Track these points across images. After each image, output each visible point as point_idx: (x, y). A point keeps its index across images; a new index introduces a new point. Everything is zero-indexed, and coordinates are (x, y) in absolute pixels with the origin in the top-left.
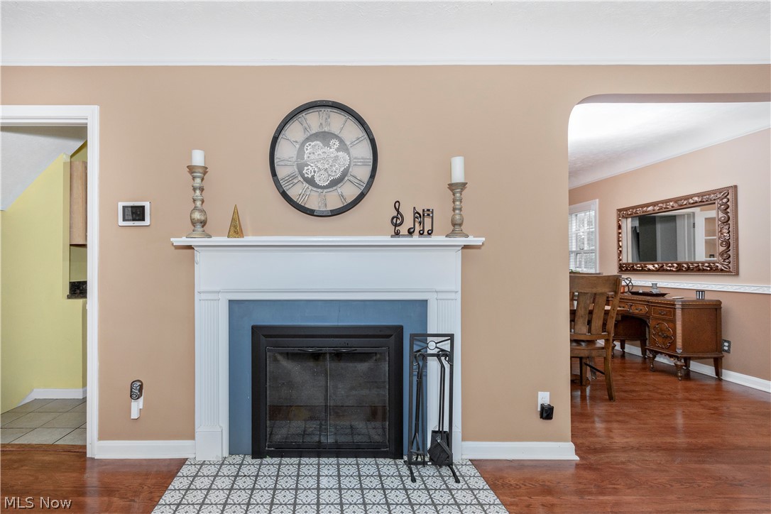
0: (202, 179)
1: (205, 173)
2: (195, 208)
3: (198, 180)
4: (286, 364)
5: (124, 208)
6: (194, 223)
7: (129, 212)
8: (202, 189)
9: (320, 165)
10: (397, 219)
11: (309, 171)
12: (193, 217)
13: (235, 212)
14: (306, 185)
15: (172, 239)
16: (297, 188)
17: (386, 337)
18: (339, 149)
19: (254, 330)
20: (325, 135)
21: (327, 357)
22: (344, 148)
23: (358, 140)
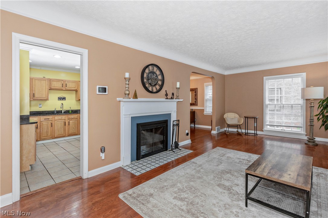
0: (129, 81)
1: (129, 80)
2: (127, 90)
3: (127, 82)
4: (143, 132)
6: (125, 94)
7: (100, 89)
8: (128, 84)
9: (153, 80)
10: (167, 95)
11: (150, 81)
12: (126, 93)
13: (135, 91)
14: (149, 85)
15: (117, 99)
16: (147, 85)
17: (165, 122)
18: (156, 76)
19: (138, 125)
20: (153, 73)
21: (154, 130)
22: (157, 76)
23: (159, 75)
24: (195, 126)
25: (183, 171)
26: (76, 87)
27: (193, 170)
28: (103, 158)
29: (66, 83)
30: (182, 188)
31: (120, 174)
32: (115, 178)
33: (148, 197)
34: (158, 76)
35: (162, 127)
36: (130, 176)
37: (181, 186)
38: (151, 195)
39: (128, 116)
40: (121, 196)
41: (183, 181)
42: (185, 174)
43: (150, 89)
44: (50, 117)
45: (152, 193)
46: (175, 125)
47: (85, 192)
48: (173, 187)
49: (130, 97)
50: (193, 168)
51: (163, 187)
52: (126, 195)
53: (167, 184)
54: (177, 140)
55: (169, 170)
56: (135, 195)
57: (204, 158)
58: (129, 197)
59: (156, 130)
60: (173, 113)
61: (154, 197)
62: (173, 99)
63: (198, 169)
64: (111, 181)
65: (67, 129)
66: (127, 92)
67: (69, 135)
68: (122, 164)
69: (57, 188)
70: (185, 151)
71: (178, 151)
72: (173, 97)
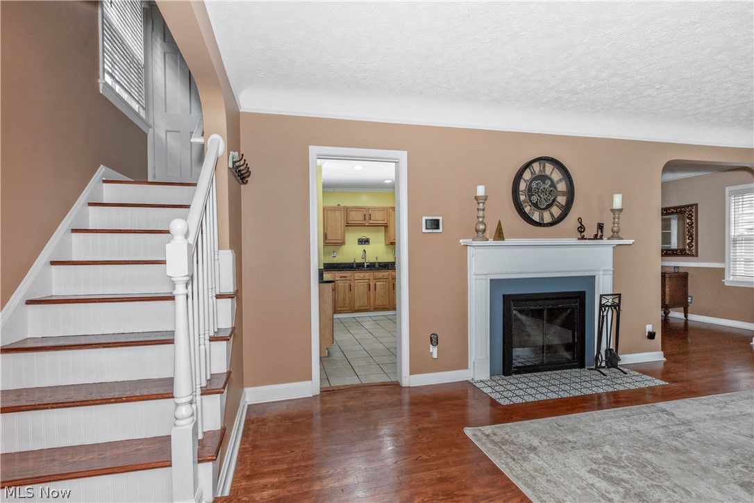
0: (484, 203)
1: (486, 200)
2: (480, 222)
3: (481, 205)
4: (518, 314)
5: (426, 220)
6: (477, 231)
7: (429, 223)
8: (483, 210)
9: (542, 196)
10: (581, 229)
11: (534, 199)
12: (478, 228)
13: (500, 224)
14: (533, 208)
15: (461, 241)
16: (527, 209)
17: (577, 298)
18: (550, 186)
19: (506, 298)
20: (543, 177)
21: (545, 312)
22: (553, 185)
23: (560, 180)
24: (686, 316)
25: (626, 423)
26: (386, 220)
27: (656, 428)
28: (435, 356)
29: (370, 212)
30: (615, 458)
31: (467, 393)
32: (458, 398)
33: (526, 451)
34: (557, 183)
35: (568, 308)
36: (488, 401)
37: (613, 454)
38: (533, 449)
39: (484, 277)
40: (468, 431)
41: (622, 444)
42: (630, 432)
43: (536, 217)
44: (348, 274)
45: (536, 445)
46: (607, 306)
47: (406, 407)
48: (590, 449)
49: (488, 237)
50: (660, 422)
51: (563, 443)
52: (479, 433)
53: (575, 439)
54: (612, 346)
55: (585, 411)
56: (497, 439)
57: (705, 407)
58: (485, 438)
59: (553, 315)
60: (601, 277)
61: (540, 454)
62: (601, 238)
63: (676, 429)
64: (450, 402)
65: (372, 298)
66: (482, 227)
67: (376, 309)
68: (472, 376)
69: (363, 389)
70: (640, 379)
71: (618, 376)
72: (600, 234)
